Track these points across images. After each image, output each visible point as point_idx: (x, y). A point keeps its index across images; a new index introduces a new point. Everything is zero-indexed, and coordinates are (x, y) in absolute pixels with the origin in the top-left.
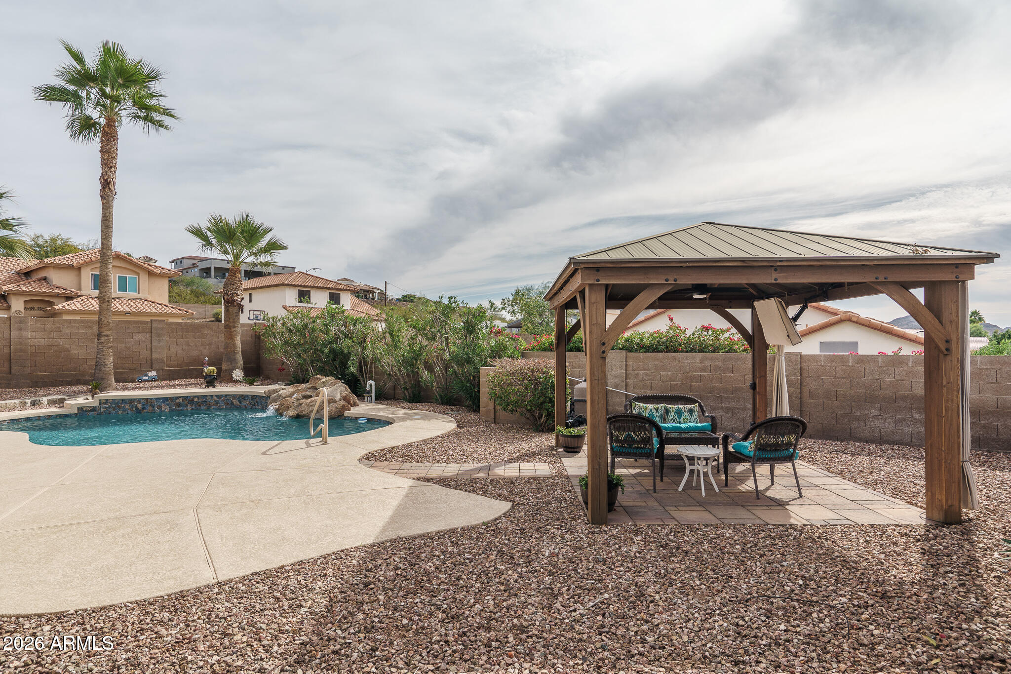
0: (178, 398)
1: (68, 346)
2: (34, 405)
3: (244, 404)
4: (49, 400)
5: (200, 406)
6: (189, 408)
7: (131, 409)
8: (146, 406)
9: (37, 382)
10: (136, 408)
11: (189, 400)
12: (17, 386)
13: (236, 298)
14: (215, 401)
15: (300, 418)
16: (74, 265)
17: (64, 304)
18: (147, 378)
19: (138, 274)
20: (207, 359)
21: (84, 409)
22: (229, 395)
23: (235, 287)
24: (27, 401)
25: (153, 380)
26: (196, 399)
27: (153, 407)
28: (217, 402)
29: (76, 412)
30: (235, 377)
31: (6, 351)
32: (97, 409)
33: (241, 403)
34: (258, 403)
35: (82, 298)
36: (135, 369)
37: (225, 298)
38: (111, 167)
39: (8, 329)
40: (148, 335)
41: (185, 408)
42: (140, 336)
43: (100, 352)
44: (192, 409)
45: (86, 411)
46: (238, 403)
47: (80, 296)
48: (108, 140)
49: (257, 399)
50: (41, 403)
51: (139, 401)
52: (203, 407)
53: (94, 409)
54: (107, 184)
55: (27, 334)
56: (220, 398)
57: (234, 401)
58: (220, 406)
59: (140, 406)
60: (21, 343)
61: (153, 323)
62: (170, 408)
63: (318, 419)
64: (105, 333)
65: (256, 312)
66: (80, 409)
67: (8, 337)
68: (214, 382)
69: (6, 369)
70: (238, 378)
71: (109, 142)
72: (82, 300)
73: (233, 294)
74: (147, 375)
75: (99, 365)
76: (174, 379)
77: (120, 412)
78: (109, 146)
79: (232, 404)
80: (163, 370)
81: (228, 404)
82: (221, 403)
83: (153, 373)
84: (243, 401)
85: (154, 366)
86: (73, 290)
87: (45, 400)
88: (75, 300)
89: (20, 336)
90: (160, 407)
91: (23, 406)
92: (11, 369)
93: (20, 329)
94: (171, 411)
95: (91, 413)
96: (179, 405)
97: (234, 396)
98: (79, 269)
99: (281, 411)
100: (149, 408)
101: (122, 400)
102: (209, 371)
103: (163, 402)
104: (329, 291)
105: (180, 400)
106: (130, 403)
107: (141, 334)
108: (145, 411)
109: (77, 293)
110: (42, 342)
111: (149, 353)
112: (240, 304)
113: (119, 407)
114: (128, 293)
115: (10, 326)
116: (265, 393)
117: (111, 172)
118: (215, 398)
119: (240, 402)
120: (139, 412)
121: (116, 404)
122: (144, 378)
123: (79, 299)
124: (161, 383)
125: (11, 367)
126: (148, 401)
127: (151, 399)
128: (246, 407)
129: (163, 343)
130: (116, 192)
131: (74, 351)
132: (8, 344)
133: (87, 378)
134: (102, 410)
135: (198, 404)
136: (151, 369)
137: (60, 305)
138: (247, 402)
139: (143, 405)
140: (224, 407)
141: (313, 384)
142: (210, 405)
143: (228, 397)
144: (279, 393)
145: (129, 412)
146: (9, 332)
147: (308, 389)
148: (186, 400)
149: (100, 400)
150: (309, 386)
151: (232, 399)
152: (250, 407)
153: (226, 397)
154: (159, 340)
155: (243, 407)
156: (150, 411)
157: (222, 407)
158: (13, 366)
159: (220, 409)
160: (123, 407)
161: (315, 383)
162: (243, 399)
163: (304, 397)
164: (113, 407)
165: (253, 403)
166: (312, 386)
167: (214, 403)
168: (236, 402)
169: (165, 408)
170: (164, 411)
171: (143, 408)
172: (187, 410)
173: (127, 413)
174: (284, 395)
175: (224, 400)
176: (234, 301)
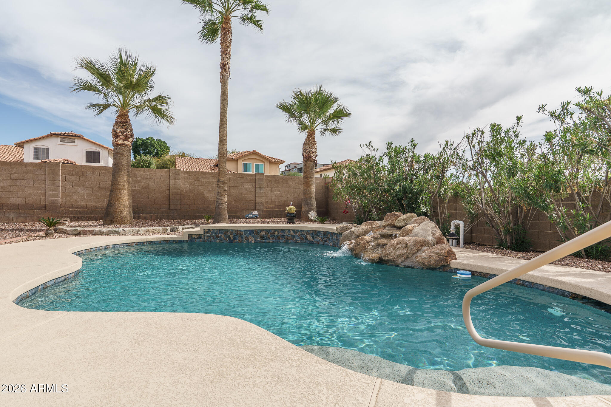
0: (261, 231)
1: (204, 191)
2: (172, 231)
3: (316, 239)
5: (279, 239)
6: (271, 240)
7: (225, 239)
8: (236, 237)
9: (184, 216)
10: (230, 238)
11: (271, 234)
12: (173, 218)
13: (312, 155)
14: (292, 235)
15: (383, 264)
16: (235, 158)
18: (251, 216)
19: (264, 162)
20: (291, 203)
21: (193, 237)
22: (303, 230)
23: (311, 146)
24: (167, 228)
25: (255, 217)
26: (276, 233)
27: (242, 238)
28: (293, 237)
29: (187, 239)
30: (310, 218)
31: (167, 193)
32: (202, 237)
33: (314, 238)
34: (329, 239)
36: (245, 209)
37: (304, 156)
38: (227, 54)
39: (168, 177)
40: (253, 184)
41: (268, 241)
43: (219, 194)
44: (273, 242)
45: (194, 238)
46: (311, 239)
48: (225, 33)
49: (329, 236)
50: (178, 230)
51: (231, 231)
52: (282, 241)
53: (200, 237)
55: (179, 181)
56: (296, 233)
58: (296, 240)
59: (232, 236)
60: (175, 188)
61: (257, 175)
62: (255, 239)
63: (408, 267)
64: (222, 179)
66: (190, 236)
67: (168, 184)
68: (293, 219)
69: (167, 206)
70: (313, 218)
71: (226, 35)
73: (310, 151)
74: (252, 214)
76: (270, 218)
78: (226, 38)
79: (306, 239)
80: (262, 210)
81: (303, 239)
82: (297, 238)
83: (256, 213)
84: (316, 237)
85: (258, 207)
86: (234, 172)
89: (175, 183)
90: (247, 238)
91: (165, 231)
92: (169, 206)
93: (175, 178)
94: (256, 242)
95: (198, 240)
96: (262, 237)
97: (308, 232)
98: (237, 160)
99: (357, 252)
100: (239, 239)
101: (220, 230)
102: (290, 210)
103: (250, 234)
105: (263, 233)
106: (225, 233)
107: (249, 184)
108: (236, 241)
110: (189, 187)
111: (254, 197)
112: (315, 160)
115: (170, 176)
116: (337, 229)
117: (226, 57)
118: (292, 232)
119: (313, 238)
120: (231, 242)
121: (215, 233)
122: (250, 216)
124: (261, 220)
127: (240, 231)
128: (318, 243)
129: (263, 190)
130: (230, 73)
131: (207, 194)
132: (168, 188)
134: (206, 238)
135: (278, 238)
136: (255, 209)
138: (319, 238)
139: (234, 236)
140: (300, 242)
141: (390, 222)
142: (288, 239)
143: (303, 232)
144: (351, 231)
145: (224, 241)
146: (169, 180)
147: (384, 227)
148: (269, 233)
149: (204, 229)
150: (384, 224)
151: (306, 235)
152: (322, 243)
153: (301, 232)
154: (260, 188)
155: (316, 244)
156: (239, 242)
157: (298, 242)
158: (171, 203)
159: (296, 243)
160: (220, 236)
161: (393, 221)
162: (316, 234)
163: (383, 236)
164: (213, 236)
165: (325, 240)
166: (388, 223)
167: (291, 237)
168: (309, 237)
169: (251, 239)
170: (250, 242)
171: (235, 239)
172: (269, 242)
173: (223, 242)
174: (357, 234)
175: (300, 235)
176: (310, 157)
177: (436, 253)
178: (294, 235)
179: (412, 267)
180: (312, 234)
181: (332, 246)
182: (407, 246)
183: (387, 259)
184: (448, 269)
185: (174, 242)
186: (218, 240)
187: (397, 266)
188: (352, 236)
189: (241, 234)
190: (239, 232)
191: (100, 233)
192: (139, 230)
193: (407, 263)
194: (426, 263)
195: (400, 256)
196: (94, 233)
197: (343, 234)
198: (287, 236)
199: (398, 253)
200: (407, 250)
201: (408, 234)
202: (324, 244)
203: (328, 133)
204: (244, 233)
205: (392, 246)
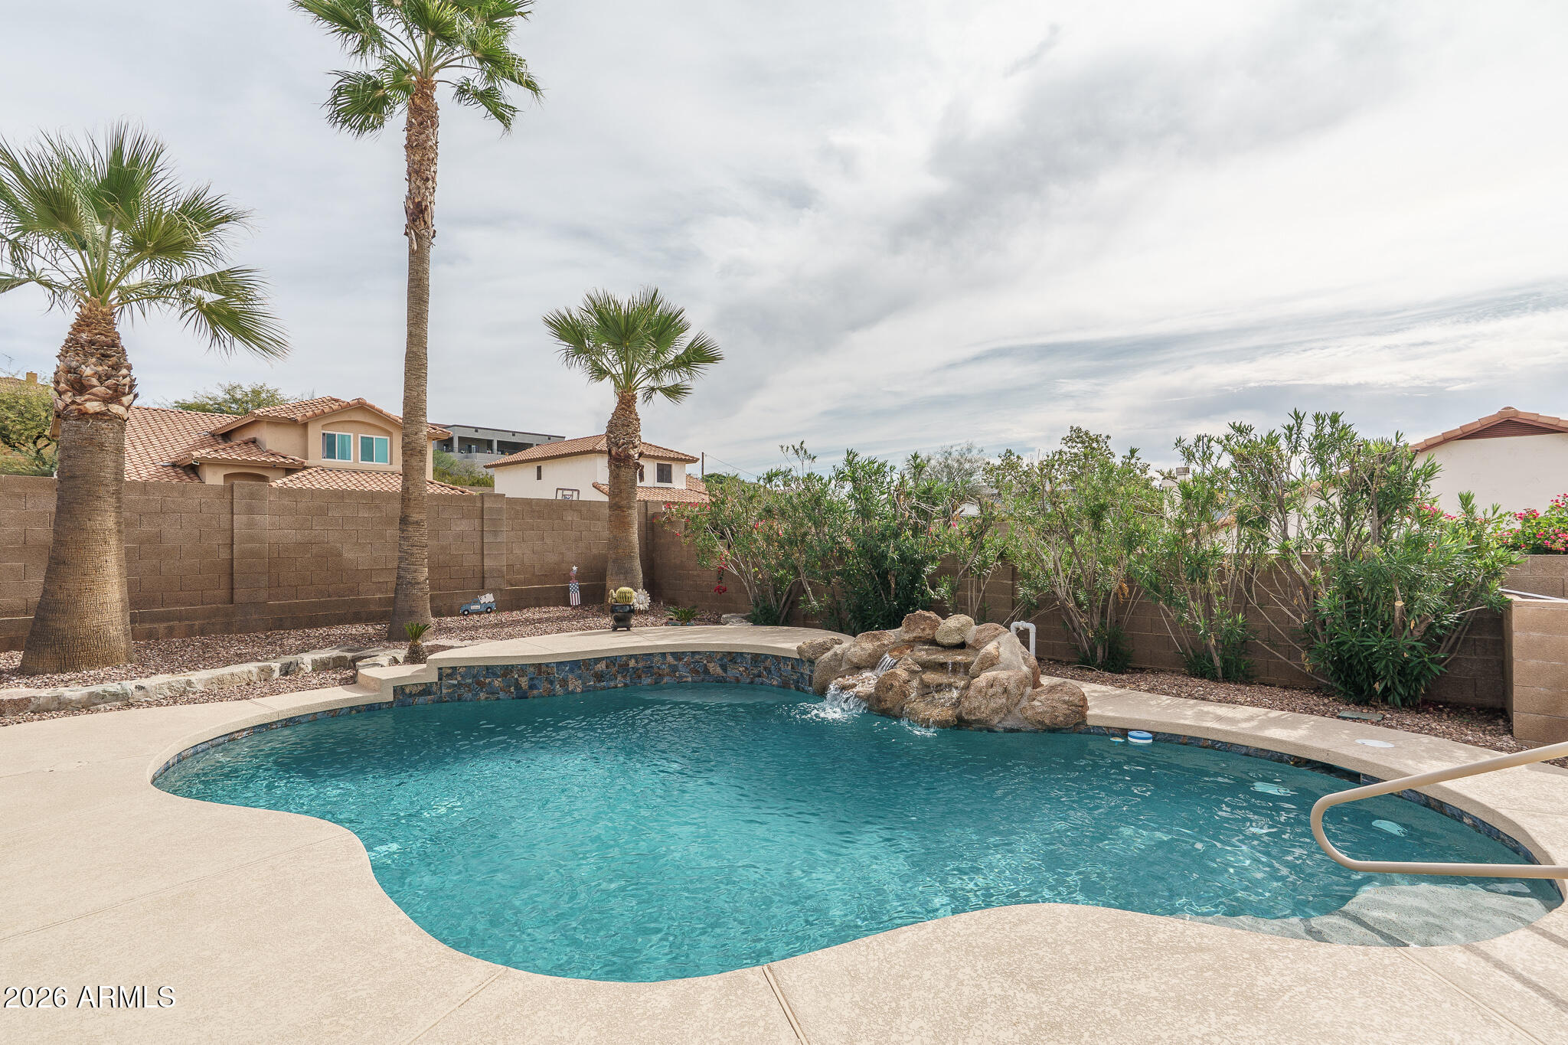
0: (598, 660)
1: (339, 545)
2: (286, 674)
3: (733, 672)
4: (314, 662)
5: (640, 677)
6: (620, 682)
7: (505, 689)
8: (536, 682)
9: (281, 619)
10: (518, 686)
11: (620, 666)
12: (246, 628)
13: (632, 452)
14: (670, 666)
16: (299, 419)
17: (285, 480)
18: (477, 607)
19: (390, 434)
20: (575, 568)
21: (407, 691)
22: (699, 653)
23: (630, 431)
24: (273, 665)
25: (488, 610)
26: (632, 663)
27: (551, 683)
28: (674, 669)
29: (391, 698)
30: (636, 605)
31: (224, 554)
32: (434, 688)
33: (725, 670)
34: (769, 671)
35: (310, 471)
36: (456, 588)
37: (613, 453)
38: (427, 179)
39: (228, 509)
40: (477, 522)
41: (612, 684)
42: (462, 526)
43: (405, 557)
44: (626, 685)
45: (411, 695)
46: (719, 670)
47: (305, 468)
48: (422, 123)
49: (768, 663)
50: (301, 669)
51: (522, 669)
52: (647, 681)
53: (426, 690)
54: (418, 213)
55: (264, 520)
56: (681, 659)
57: (711, 666)
58: (681, 677)
59: (524, 682)
60: (252, 539)
61: (486, 499)
62: (584, 683)
63: (1012, 730)
64: (415, 517)
65: (565, 493)
66: (399, 690)
67: (227, 526)
68: (629, 619)
69: (222, 593)
71: (425, 128)
72: (310, 474)
73: (628, 443)
74: (477, 602)
75: (403, 584)
76: (520, 608)
77: (482, 695)
78: (424, 136)
79: (706, 671)
80: (501, 590)
81: (698, 673)
82: (683, 671)
83: (488, 598)
84: (731, 666)
85: (488, 583)
86: (297, 458)
87: (307, 659)
88: (300, 474)
89: (251, 525)
90: (564, 683)
91: (266, 676)
92: (232, 594)
93: (251, 510)
94: (586, 690)
95: (421, 700)
96: (599, 677)
97: (711, 656)
98: (305, 425)
99: (889, 705)
100: (543, 687)
101: (487, 668)
102: (623, 595)
103: (572, 671)
104: (657, 462)
105: (602, 666)
106: (504, 675)
107: (464, 522)
108: (535, 692)
109: (303, 463)
110: (292, 536)
111: (479, 557)
112: (638, 464)
113: (478, 683)
114: (374, 463)
115: (232, 503)
117: (427, 188)
118: (670, 659)
119: (724, 668)
120: (522, 696)
121: (474, 677)
122: (473, 607)
123: (305, 472)
124: (505, 616)
125: (233, 589)
126: (541, 670)
127: (547, 665)
128: (738, 680)
129: (503, 538)
130: (435, 231)
131: (349, 554)
132: (228, 541)
133: (373, 608)
134: (444, 691)
135: (637, 674)
136: (483, 589)
137: (278, 481)
138: (741, 669)
139: (532, 679)
140: (690, 679)
141: (917, 633)
142: (660, 675)
143: (697, 657)
144: (836, 654)
145: (502, 695)
146: (229, 516)
147: (911, 644)
148: (614, 664)
149: (440, 669)
150: (907, 637)
151: (705, 662)
152: (748, 681)
153: (693, 658)
154: (495, 533)
155: (731, 682)
156: (544, 694)
157: (685, 679)
158: (236, 586)
159: (680, 685)
160: (490, 683)
161: (924, 630)
162: (731, 661)
163: (926, 666)
164: (468, 685)
165: (756, 672)
166: (914, 635)
167: (667, 670)
168: (715, 668)
169: (575, 685)
170: (573, 692)
171: (532, 687)
172: (616, 687)
173: (498, 699)
174: (855, 660)
175: (689, 665)
176: (629, 457)
177: (1065, 702)
178: (675, 665)
179: (1018, 731)
180: (721, 659)
181: (778, 686)
182: (1006, 691)
183: (974, 718)
184: (1082, 727)
185: (354, 712)
186: (481, 694)
187: (990, 730)
188: (841, 666)
189: (548, 674)
190: (544, 669)
191: (55, 704)
192: (189, 683)
193: (1009, 723)
194: (1047, 721)
195: (995, 711)
196: (32, 707)
197: (817, 661)
198: (659, 668)
199: (993, 705)
200: (1008, 699)
201: (993, 665)
202: (752, 682)
203: (659, 396)
204: (558, 670)
205: (980, 691)
